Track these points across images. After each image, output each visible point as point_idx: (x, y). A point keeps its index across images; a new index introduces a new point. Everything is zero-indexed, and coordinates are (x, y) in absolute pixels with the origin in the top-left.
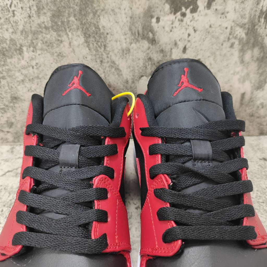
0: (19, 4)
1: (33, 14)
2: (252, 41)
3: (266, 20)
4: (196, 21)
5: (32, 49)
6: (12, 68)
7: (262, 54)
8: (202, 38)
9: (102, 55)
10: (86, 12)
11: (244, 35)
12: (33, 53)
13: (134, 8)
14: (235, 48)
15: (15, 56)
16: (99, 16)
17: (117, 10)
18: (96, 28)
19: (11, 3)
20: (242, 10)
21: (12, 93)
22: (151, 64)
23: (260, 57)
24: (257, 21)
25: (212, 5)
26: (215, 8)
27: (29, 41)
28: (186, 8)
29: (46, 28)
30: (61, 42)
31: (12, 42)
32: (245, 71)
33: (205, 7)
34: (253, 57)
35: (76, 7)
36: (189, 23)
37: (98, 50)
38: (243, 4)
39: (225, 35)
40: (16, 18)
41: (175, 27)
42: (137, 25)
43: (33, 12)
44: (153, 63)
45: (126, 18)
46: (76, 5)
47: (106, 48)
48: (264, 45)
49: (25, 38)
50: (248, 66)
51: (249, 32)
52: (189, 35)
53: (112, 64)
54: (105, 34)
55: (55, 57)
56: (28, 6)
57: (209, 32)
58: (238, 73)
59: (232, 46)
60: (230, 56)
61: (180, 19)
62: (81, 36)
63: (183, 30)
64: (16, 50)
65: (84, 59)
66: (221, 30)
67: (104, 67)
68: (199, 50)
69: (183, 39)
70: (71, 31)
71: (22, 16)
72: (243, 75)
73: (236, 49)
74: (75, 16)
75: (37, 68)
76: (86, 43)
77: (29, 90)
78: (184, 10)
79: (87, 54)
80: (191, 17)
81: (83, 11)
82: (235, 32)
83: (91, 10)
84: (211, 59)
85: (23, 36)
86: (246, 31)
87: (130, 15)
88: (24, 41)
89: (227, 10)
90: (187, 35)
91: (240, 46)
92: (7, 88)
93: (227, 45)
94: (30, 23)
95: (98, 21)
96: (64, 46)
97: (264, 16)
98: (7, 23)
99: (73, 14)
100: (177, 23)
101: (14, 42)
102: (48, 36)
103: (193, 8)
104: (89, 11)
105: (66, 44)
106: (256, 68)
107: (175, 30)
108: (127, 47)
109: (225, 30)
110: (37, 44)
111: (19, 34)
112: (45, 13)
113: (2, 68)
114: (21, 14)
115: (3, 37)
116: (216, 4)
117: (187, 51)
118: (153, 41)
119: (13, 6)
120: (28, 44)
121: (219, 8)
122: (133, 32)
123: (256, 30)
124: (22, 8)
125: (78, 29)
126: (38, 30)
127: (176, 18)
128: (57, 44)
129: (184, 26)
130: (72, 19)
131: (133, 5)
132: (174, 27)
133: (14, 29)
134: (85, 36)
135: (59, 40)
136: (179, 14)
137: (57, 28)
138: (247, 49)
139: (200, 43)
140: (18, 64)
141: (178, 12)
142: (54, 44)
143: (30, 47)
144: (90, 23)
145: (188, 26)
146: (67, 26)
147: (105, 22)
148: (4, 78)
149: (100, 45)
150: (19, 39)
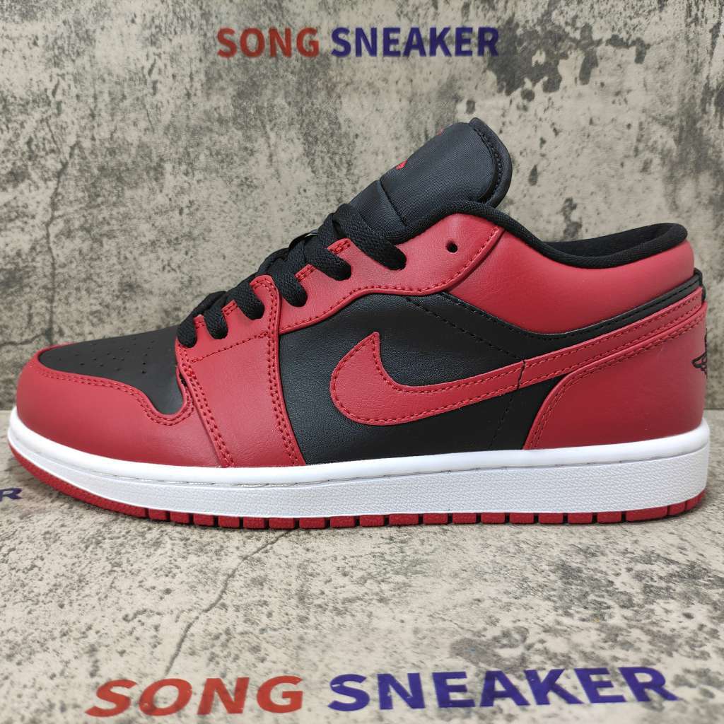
0: (169, 67)
1: (196, 90)
2: (692, 157)
3: (719, 108)
4: (558, 110)
5: (184, 167)
6: (132, 212)
7: (721, 189)
8: (575, 148)
9: (342, 184)
10: (312, 87)
11: (671, 143)
12: (186, 178)
13: (418, 80)
14: (653, 173)
15: (145, 184)
16: (340, 97)
17: (380, 84)
18: (331, 122)
19: (153, 66)
20: (661, 87)
21: (125, 273)
23: (716, 195)
24: (698, 110)
25: (592, 73)
26: (599, 80)
27: (181, 150)
28: (535, 81)
29: (221, 121)
30: (252, 153)
31: (143, 151)
33: (576, 79)
34: (698, 195)
35: (290, 76)
36: (540, 114)
37: (332, 174)
38: (663, 72)
39: (628, 143)
40: (158, 96)
41: (510, 123)
42: (423, 118)
43: (197, 85)
45: (400, 100)
46: (292, 73)
47: (353, 167)
49: (171, 143)
50: (690, 217)
51: (684, 135)
52: (543, 141)
54: (352, 135)
55: (234, 188)
56: (189, 73)
57: (589, 136)
59: (645, 168)
60: (644, 192)
61: (521, 104)
62: (296, 141)
63: (529, 130)
64: (148, 170)
65: (300, 193)
66: (618, 131)
68: (569, 176)
69: (528, 151)
70: (276, 129)
71: (172, 93)
73: (656, 175)
74: (287, 95)
75: (190, 214)
76: (308, 156)
77: (164, 268)
78: (528, 84)
79: (308, 181)
80: (546, 99)
81: (304, 84)
82: (649, 134)
83: (323, 83)
84: (599, 198)
85: (168, 138)
86: (676, 134)
87: (409, 95)
88: (170, 148)
89: (626, 85)
91: (665, 170)
92: (114, 260)
93: (634, 165)
94: (186, 110)
95: (337, 106)
96: (257, 162)
97: (713, 99)
98: (137, 108)
99: (283, 92)
100: (513, 114)
101: (146, 150)
102: (224, 140)
103: (549, 80)
104: (319, 84)
105: (263, 159)
106: (711, 224)
107: (509, 129)
109: (626, 130)
110: (197, 157)
111: (161, 133)
112: (222, 89)
113: (112, 210)
114: (171, 89)
115: (124, 139)
116: (600, 72)
117: (540, 179)
119: (155, 71)
120: (177, 156)
121: (608, 80)
122: (415, 134)
123: (699, 131)
124: (174, 76)
125: (291, 124)
126: (204, 125)
127: (511, 102)
128: (242, 158)
130: (280, 101)
131: (415, 74)
132: (508, 123)
133: (150, 121)
134: (306, 140)
135: (246, 149)
136: (517, 93)
137: (245, 122)
138: (683, 176)
139: (570, 159)
140: (149, 203)
141: (516, 88)
142: (235, 158)
143: (180, 164)
144: (318, 112)
145: (540, 120)
146: (267, 117)
147: (352, 109)
148: (110, 235)
149: (338, 162)
150: (161, 144)
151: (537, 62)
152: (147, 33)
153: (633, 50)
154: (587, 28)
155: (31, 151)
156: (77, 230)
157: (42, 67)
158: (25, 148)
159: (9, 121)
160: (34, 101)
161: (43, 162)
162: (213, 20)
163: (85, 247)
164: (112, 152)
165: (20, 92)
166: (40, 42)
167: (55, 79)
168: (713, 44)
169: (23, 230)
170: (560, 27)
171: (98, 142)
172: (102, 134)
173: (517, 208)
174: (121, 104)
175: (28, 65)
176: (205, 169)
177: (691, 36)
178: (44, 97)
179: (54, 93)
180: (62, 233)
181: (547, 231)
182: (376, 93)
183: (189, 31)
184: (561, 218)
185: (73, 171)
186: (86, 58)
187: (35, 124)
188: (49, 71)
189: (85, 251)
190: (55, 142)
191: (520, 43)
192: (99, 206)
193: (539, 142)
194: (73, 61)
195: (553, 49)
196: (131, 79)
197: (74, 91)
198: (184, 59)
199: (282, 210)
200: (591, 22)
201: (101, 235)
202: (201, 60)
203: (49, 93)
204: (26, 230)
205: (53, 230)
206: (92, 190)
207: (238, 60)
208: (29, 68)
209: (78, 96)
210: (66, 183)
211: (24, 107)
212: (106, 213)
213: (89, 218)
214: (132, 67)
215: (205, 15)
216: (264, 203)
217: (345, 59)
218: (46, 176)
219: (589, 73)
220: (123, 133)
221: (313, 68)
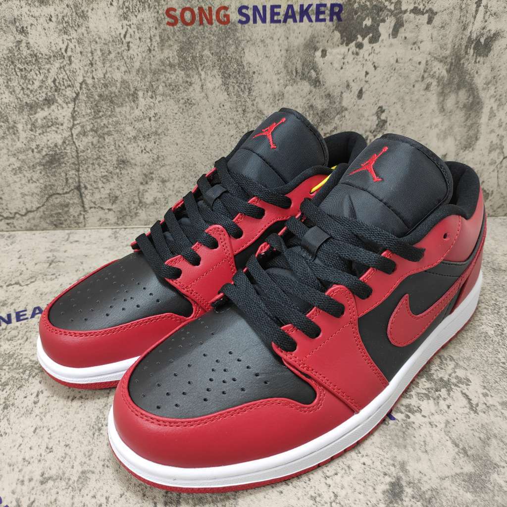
0: (136, 33)
1: (154, 47)
2: (456, 81)
3: (476, 51)
4: (377, 54)
5: (150, 93)
6: (121, 120)
7: (471, 99)
8: (386, 77)
9: (245, 101)
10: (226, 44)
11: (444, 73)
12: (152, 100)
13: (291, 38)
15: (127, 104)
16: (243, 49)
17: (268, 41)
18: (238, 65)
19: (126, 32)
20: (442, 39)
21: (119, 154)
22: (313, 114)
23: (468, 102)
24: (463, 52)
25: (400, 31)
26: (403, 35)
27: (148, 84)
28: (364, 37)
29: (171, 66)
30: (191, 84)
31: (124, 84)
32: (447, 123)
33: (389, 36)
34: (457, 102)
35: (212, 37)
36: (366, 57)
37: (240, 95)
38: (444, 29)
39: (418, 73)
40: (131, 51)
41: (348, 63)
42: (295, 61)
43: (155, 44)
44: (315, 112)
45: (281, 51)
46: (213, 35)
47: (252, 91)
48: (474, 86)
49: (141, 79)
50: (451, 115)
51: (452, 68)
52: (367, 73)
53: (258, 114)
54: (251, 72)
55: (181, 105)
56: (149, 36)
57: (395, 70)
58: (436, 126)
59: (427, 88)
60: (425, 102)
61: (355, 51)
62: (217, 76)
63: (359, 67)
64: (128, 95)
65: (220, 107)
66: (413, 66)
67: (248, 119)
68: (381, 93)
69: (358, 79)
70: (205, 70)
71: (139, 49)
72: (443, 128)
73: (433, 92)
74: (210, 49)
75: (156, 121)
76: (224, 85)
77: (142, 151)
78: (360, 39)
79: (225, 100)
80: (371, 48)
81: (222, 42)
82: (431, 68)
83: (233, 41)
84: (398, 106)
85: (139, 76)
86: (448, 67)
87: (286, 47)
88: (141, 83)
89: (420, 38)
90: (364, 74)
91: (439, 88)
92: (113, 147)
93: (421, 86)
94: (149, 60)
95: (242, 55)
96: (194, 90)
97: (473, 46)
98: (119, 59)
99: (208, 47)
100: (350, 57)
101: (126, 84)
102: (173, 77)
103: (373, 36)
105: (197, 87)
106: (463, 119)
107: (346, 66)
108: (280, 91)
109: (418, 66)
110: (158, 87)
111: (135, 74)
112: (170, 46)
113: (108, 119)
114: (139, 47)
115: (112, 78)
116: (405, 30)
117: (364, 96)
118: (316, 82)
119: (128, 35)
120: (145, 87)
121: (408, 35)
122: (290, 70)
123: (462, 65)
124: (140, 39)
125: (214, 66)
126: (160, 68)
127: (349, 50)
128: (184, 88)
129: (360, 61)
130: (207, 52)
131: (290, 34)
132: (346, 63)
133: (127, 67)
134: (223, 75)
135: (187, 82)
136: (353, 44)
137: (186, 66)
138: (450, 92)
139: (383, 83)
140: (130, 115)
141: (352, 42)
142: (180, 87)
143: (147, 92)
144: (230, 59)
145: (366, 60)
146: (199, 63)
147: (251, 56)
148: (109, 134)
149: (243, 89)
150: (134, 80)
151: (366, 25)
152: (121, 12)
153: (426, 16)
154: (399, 3)
155: (56, 86)
156: (89, 131)
157: (56, 35)
158: (52, 85)
159: (40, 68)
160: (54, 56)
161: (64, 92)
163: (95, 140)
164: (106, 86)
165: (45, 51)
166: (54, 19)
167: (66, 42)
168: (477, 11)
169: (56, 132)
170: (381, 2)
171: (96, 80)
172: (98, 75)
173: (350, 113)
174: (108, 57)
175: (48, 34)
176: (163, 95)
177: (464, 6)
178: (60, 53)
179: (66, 51)
180: (80, 133)
181: (367, 125)
182: (266, 46)
183: (147, 10)
184: (375, 118)
185: (83, 97)
186: (84, 28)
187: (57, 71)
188: (61, 37)
189: (95, 143)
190: (70, 81)
191: (356, 14)
192: (100, 117)
193: (365, 73)
194: (76, 30)
195: (376, 16)
196: (113, 41)
197: (78, 49)
198: (145, 28)
199: (210, 117)
201: (103, 134)
202: (156, 28)
203: (63, 51)
204: (59, 132)
205: (75, 132)
206: (95, 108)
207: (179, 28)
208: (48, 35)
209: (81, 53)
210: (80, 104)
211: (48, 60)
212: (105, 122)
213: (95, 124)
214: (113, 34)
216: (199, 114)
217: (246, 26)
218: (67, 101)
219: (398, 31)
220: (111, 74)
221: (227, 31)
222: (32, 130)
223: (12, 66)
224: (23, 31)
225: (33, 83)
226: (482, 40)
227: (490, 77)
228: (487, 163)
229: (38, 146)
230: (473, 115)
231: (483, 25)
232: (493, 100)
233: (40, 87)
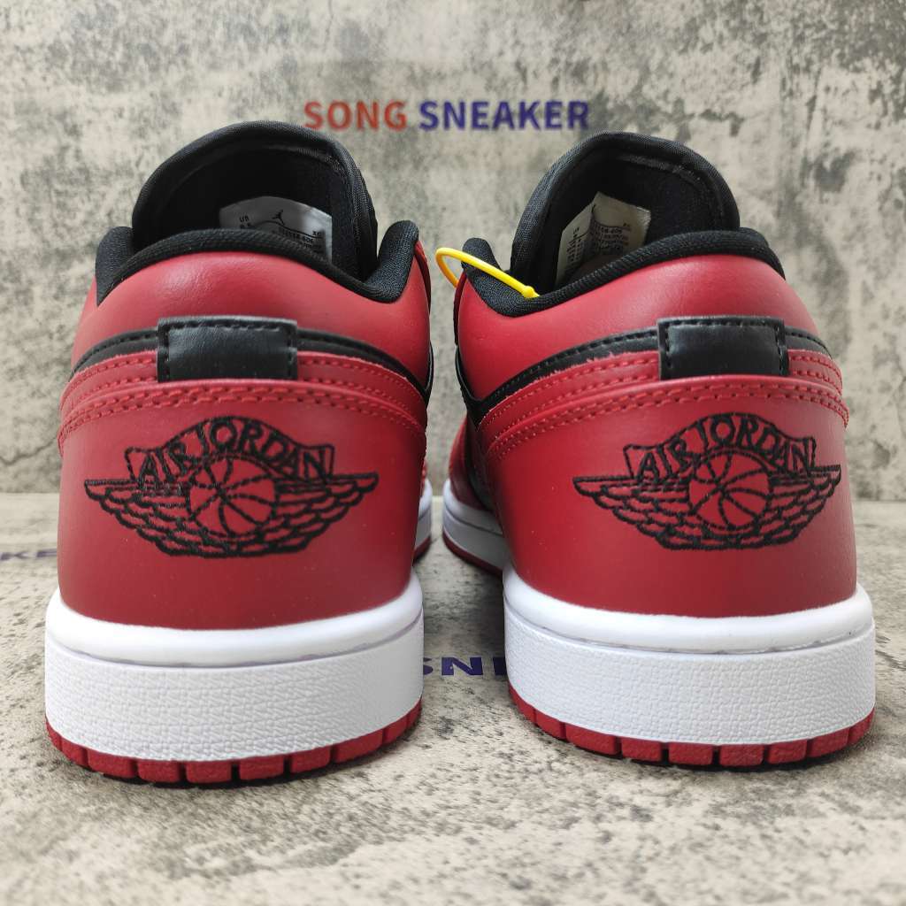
2: (793, 231)
3: (819, 183)
10: (400, 160)
13: (507, 152)
16: (427, 170)
17: (468, 157)
18: (418, 195)
20: (758, 160)
23: (819, 271)
24: (796, 184)
35: (377, 150)
38: (759, 146)
42: (512, 191)
45: (489, 173)
46: (380, 146)
51: (783, 209)
54: (439, 209)
81: (391, 157)
83: (410, 157)
86: (775, 208)
87: (498, 168)
95: (424, 180)
97: (812, 173)
99: (369, 165)
104: (407, 157)
106: (817, 301)
122: (504, 207)
123: (798, 206)
131: (503, 147)
144: (404, 186)
147: (439, 182)
153: (727, 124)
154: (679, 102)
155: (111, 222)
157: (126, 139)
158: (106, 220)
159: (90, 191)
160: (117, 173)
162: (301, 93)
165: (103, 163)
166: (126, 114)
167: (140, 150)
168: (810, 118)
170: (651, 101)
175: (113, 137)
177: (787, 109)
178: (127, 168)
179: (137, 164)
182: (464, 165)
183: (276, 104)
186: (171, 130)
187: (117, 196)
188: (134, 143)
191: (611, 117)
194: (159, 133)
195: (645, 123)
200: (683, 96)
203: (133, 165)
208: (113, 139)
211: (106, 178)
215: (293, 88)
217: (432, 133)
221: (401, 140)
222: (56, 297)
223: (46, 188)
224: (74, 131)
225: (75, 216)
226: (827, 164)
227: (851, 227)
228: (875, 389)
229: (61, 327)
230: (833, 294)
231: (824, 139)
232: (863, 268)
233: (85, 223)
